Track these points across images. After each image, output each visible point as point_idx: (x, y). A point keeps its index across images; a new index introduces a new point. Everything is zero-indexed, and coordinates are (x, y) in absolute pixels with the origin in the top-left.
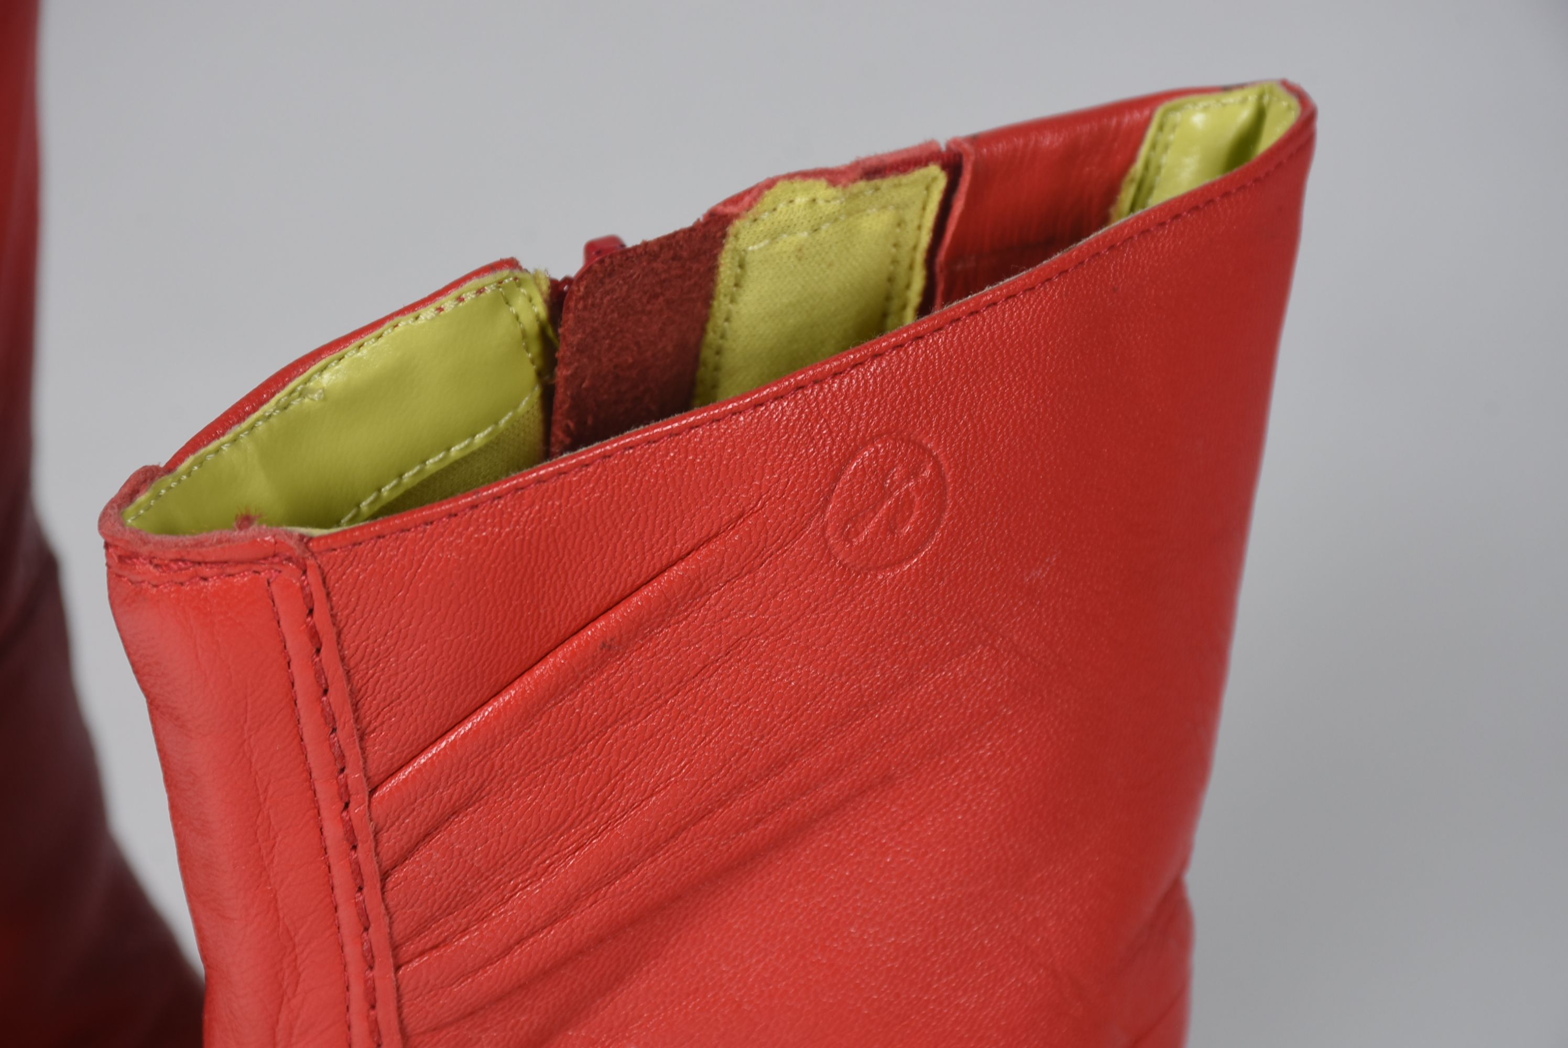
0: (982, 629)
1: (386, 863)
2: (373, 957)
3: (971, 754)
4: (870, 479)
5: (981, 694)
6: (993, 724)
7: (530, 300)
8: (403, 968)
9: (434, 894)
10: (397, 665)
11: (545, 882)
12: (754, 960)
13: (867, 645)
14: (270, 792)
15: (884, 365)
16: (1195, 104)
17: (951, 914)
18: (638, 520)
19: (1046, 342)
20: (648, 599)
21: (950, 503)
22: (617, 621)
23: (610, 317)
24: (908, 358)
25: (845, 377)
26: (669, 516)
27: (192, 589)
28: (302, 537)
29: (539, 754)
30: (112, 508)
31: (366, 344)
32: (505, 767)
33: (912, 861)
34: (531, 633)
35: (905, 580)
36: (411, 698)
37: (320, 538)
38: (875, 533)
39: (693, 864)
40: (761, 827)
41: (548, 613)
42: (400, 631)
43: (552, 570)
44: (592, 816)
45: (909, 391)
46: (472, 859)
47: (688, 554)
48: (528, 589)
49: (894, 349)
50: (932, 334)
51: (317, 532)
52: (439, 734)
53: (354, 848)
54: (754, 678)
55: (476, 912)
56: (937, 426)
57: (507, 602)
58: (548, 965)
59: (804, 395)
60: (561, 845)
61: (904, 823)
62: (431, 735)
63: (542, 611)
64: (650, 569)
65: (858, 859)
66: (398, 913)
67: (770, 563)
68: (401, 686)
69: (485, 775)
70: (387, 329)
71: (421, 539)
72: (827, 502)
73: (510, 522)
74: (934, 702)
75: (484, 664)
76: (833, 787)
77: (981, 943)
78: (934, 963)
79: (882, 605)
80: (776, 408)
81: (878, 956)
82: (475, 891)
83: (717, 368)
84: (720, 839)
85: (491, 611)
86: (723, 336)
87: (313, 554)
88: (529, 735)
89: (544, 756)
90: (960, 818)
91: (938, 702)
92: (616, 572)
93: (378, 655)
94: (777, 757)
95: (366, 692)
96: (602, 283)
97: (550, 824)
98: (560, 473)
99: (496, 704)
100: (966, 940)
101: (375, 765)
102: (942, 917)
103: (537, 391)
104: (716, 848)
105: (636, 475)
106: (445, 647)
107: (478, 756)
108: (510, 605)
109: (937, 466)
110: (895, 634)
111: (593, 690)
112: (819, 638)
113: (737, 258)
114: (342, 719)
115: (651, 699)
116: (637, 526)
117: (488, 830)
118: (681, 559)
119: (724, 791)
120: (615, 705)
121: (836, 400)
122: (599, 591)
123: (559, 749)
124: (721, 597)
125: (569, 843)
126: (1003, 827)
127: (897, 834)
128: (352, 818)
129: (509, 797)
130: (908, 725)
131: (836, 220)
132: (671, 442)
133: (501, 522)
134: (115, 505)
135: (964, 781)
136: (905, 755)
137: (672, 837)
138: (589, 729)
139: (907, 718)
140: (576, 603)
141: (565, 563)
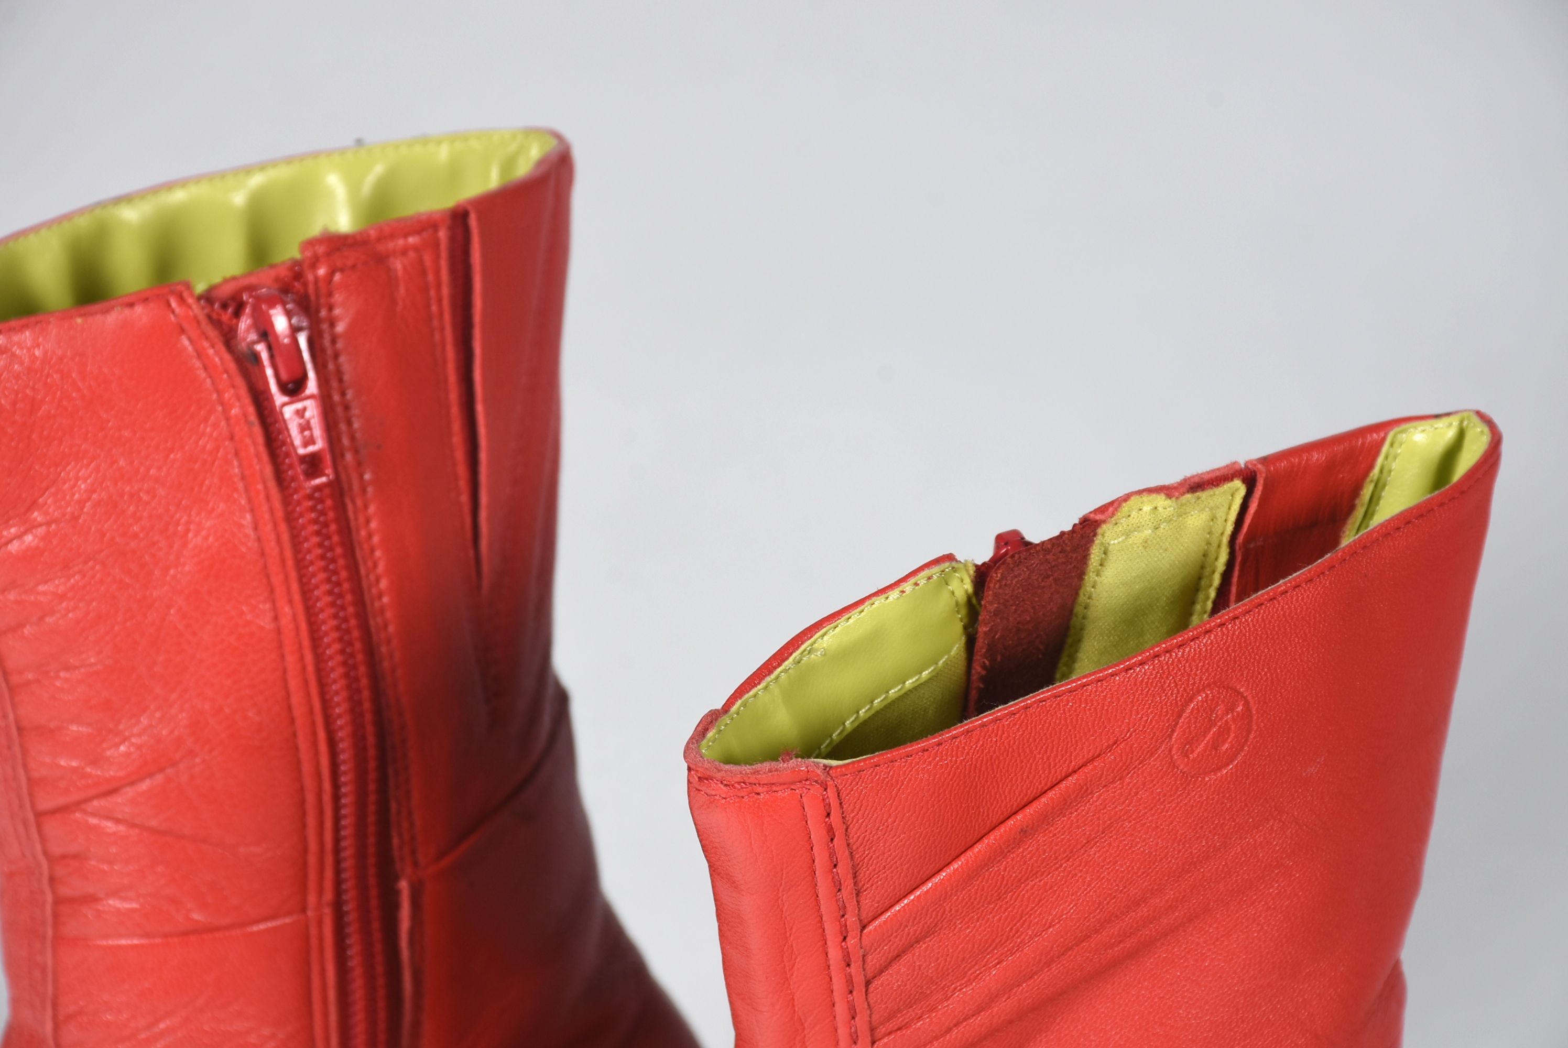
0: (1273, 809)
1: (870, 975)
2: (857, 1036)
3: (1264, 892)
4: (1202, 715)
5: (1272, 852)
6: (1280, 872)
7: (962, 581)
8: (877, 1043)
9: (901, 995)
10: (885, 849)
11: (976, 985)
12: (1114, 1033)
13: (1197, 825)
14: (794, 930)
15: (1212, 638)
16: (1416, 428)
17: (1248, 999)
18: (1047, 748)
19: (1320, 615)
20: (1052, 799)
21: (1255, 728)
22: (1031, 814)
23: (1017, 592)
24: (1228, 632)
25: (1186, 647)
26: (1067, 745)
27: (749, 801)
28: (825, 766)
29: (976, 903)
30: (693, 743)
31: (853, 617)
32: (953, 912)
33: (1223, 964)
34: (973, 824)
35: (1223, 780)
36: (892, 869)
37: (837, 767)
38: (1205, 751)
39: (1076, 971)
40: (1122, 945)
41: (986, 811)
42: (888, 827)
43: (989, 783)
44: (1009, 942)
45: (1229, 655)
46: (927, 971)
47: (1079, 768)
48: (973, 796)
49: (1219, 627)
50: (1244, 615)
51: (834, 763)
52: (909, 891)
53: (849, 965)
54: (1120, 848)
55: (928, 1006)
56: (1247, 677)
57: (959, 805)
58: (975, 1040)
59: (1159, 661)
60: (987, 961)
61: (1217, 939)
62: (904, 893)
63: (982, 810)
64: (1054, 779)
65: (1186, 964)
66: (875, 1008)
67: (1134, 773)
68: (886, 862)
69: (939, 918)
70: (867, 607)
71: (905, 766)
72: (1173, 731)
73: (963, 753)
74: (1241, 859)
75: (942, 846)
76: (1171, 918)
77: (1268, 1018)
78: (1235, 1033)
79: (1208, 798)
80: (1140, 671)
81: (1198, 1029)
82: (928, 992)
83: (1084, 618)
84: (1094, 954)
85: (948, 812)
86: (1089, 598)
87: (832, 778)
88: (970, 890)
89: (978, 904)
90: (1256, 935)
91: (1243, 859)
92: (1031, 782)
93: (872, 842)
94: (1134, 900)
95: (863, 865)
96: (1012, 570)
97: (980, 948)
98: (997, 719)
99: (948, 870)
100: (1258, 1016)
101: (865, 912)
102: (1242, 1002)
103: (963, 639)
104: (1091, 960)
105: (1047, 719)
106: (917, 836)
107: (936, 905)
108: (961, 806)
109: (1247, 703)
110: (1216, 816)
111: (1013, 859)
112: (1165, 821)
113: (1103, 549)
114: (846, 883)
115: (1052, 864)
116: (1046, 752)
117: (939, 953)
118: (1075, 772)
119: (1098, 923)
120: (1027, 869)
121: (1181, 664)
122: (1020, 795)
123: (989, 899)
124: (1100, 795)
125: (993, 959)
126: (1284, 940)
127: (1212, 947)
128: (849, 946)
129: (953, 931)
130: (1223, 875)
131: (1171, 520)
132: (1071, 696)
133: (957, 754)
134: (694, 741)
135: (1259, 910)
136: (1220, 895)
137: (1063, 954)
138: (1009, 885)
139: (1222, 871)
140: (1004, 803)
141: (998, 778)
